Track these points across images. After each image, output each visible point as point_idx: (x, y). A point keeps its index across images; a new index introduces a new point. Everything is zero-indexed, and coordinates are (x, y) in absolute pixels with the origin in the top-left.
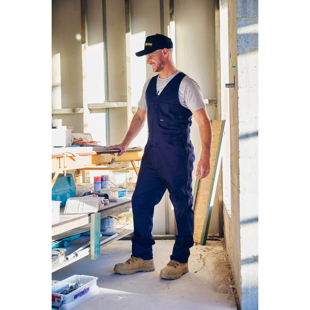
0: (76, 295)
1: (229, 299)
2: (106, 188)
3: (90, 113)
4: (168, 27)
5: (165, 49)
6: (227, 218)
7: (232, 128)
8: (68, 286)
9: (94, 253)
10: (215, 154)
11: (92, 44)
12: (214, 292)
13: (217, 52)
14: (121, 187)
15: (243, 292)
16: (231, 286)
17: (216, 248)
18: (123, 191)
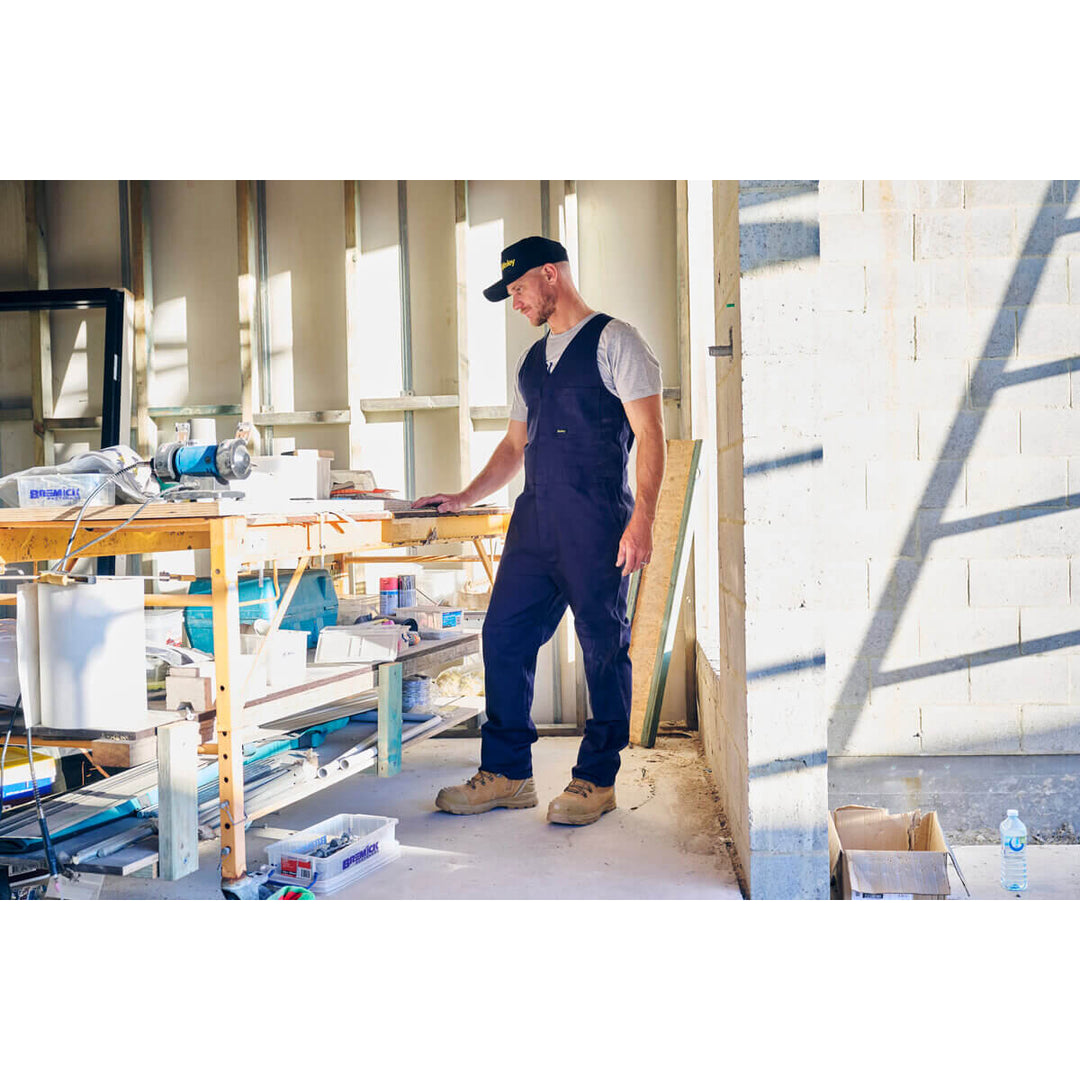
0: (348, 860)
1: (718, 867)
2: (409, 605)
3: (367, 422)
4: (561, 208)
5: (548, 266)
6: (709, 679)
7: (724, 454)
8: (325, 840)
9: (387, 761)
10: (676, 525)
11: (370, 250)
12: (681, 851)
13: (682, 274)
14: (446, 604)
15: (753, 848)
16: (722, 839)
17: (680, 755)
18: (454, 613)
